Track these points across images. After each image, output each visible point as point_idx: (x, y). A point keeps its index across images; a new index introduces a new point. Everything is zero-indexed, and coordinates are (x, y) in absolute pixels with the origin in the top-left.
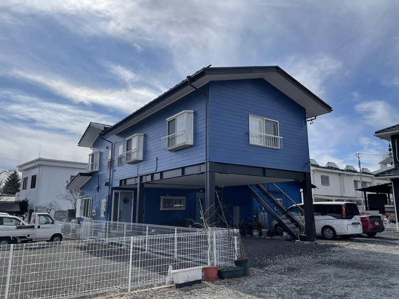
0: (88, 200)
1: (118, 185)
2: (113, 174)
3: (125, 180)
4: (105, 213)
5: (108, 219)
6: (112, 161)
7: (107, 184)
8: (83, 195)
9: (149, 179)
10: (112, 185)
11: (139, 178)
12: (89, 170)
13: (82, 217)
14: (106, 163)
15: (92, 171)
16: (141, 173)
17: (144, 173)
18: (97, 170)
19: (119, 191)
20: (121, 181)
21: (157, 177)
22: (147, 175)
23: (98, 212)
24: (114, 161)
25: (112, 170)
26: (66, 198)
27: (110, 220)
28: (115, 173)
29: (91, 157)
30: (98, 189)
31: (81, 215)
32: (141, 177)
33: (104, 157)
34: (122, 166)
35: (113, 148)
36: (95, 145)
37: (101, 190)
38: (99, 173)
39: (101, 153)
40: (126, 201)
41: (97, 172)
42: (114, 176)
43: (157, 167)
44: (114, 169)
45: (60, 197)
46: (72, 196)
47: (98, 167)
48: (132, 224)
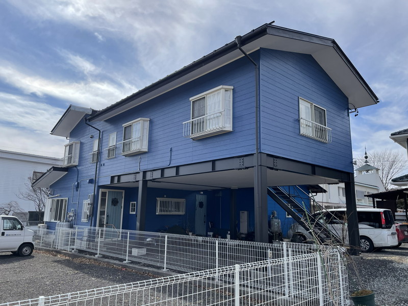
0: (62, 200)
1: (108, 182)
2: (99, 170)
3: (119, 177)
4: (89, 217)
5: (93, 224)
6: (99, 153)
7: (91, 181)
8: (53, 195)
9: (157, 175)
10: (98, 182)
11: (141, 174)
12: (65, 164)
13: (53, 221)
14: (89, 156)
15: (69, 165)
16: (144, 167)
17: (151, 167)
18: (76, 163)
19: (107, 191)
20: (113, 178)
21: (170, 173)
22: (154, 170)
23: (77, 215)
24: (101, 152)
25: (98, 163)
26: (29, 197)
27: (95, 226)
28: (102, 168)
29: (68, 148)
30: (78, 187)
31: (51, 219)
32: (145, 173)
33: (86, 148)
34: (115, 159)
35: (101, 136)
36: (73, 134)
37: (81, 189)
38: (78, 168)
39: (82, 144)
40: (115, 202)
41: (76, 166)
42: (101, 172)
43: (171, 160)
44: (102, 163)
45: (21, 196)
46: (35, 196)
47: (77, 160)
48: (121, 230)
